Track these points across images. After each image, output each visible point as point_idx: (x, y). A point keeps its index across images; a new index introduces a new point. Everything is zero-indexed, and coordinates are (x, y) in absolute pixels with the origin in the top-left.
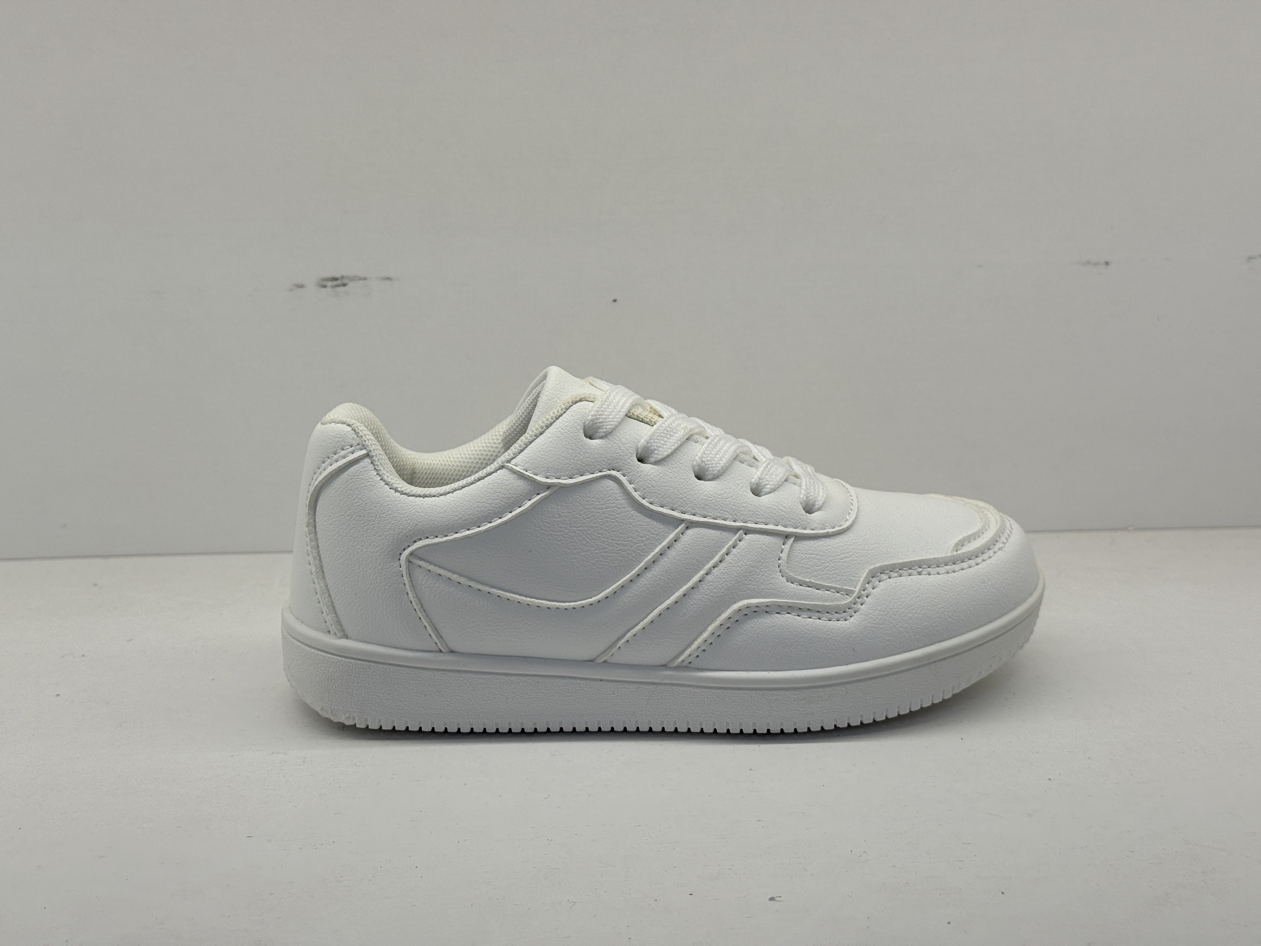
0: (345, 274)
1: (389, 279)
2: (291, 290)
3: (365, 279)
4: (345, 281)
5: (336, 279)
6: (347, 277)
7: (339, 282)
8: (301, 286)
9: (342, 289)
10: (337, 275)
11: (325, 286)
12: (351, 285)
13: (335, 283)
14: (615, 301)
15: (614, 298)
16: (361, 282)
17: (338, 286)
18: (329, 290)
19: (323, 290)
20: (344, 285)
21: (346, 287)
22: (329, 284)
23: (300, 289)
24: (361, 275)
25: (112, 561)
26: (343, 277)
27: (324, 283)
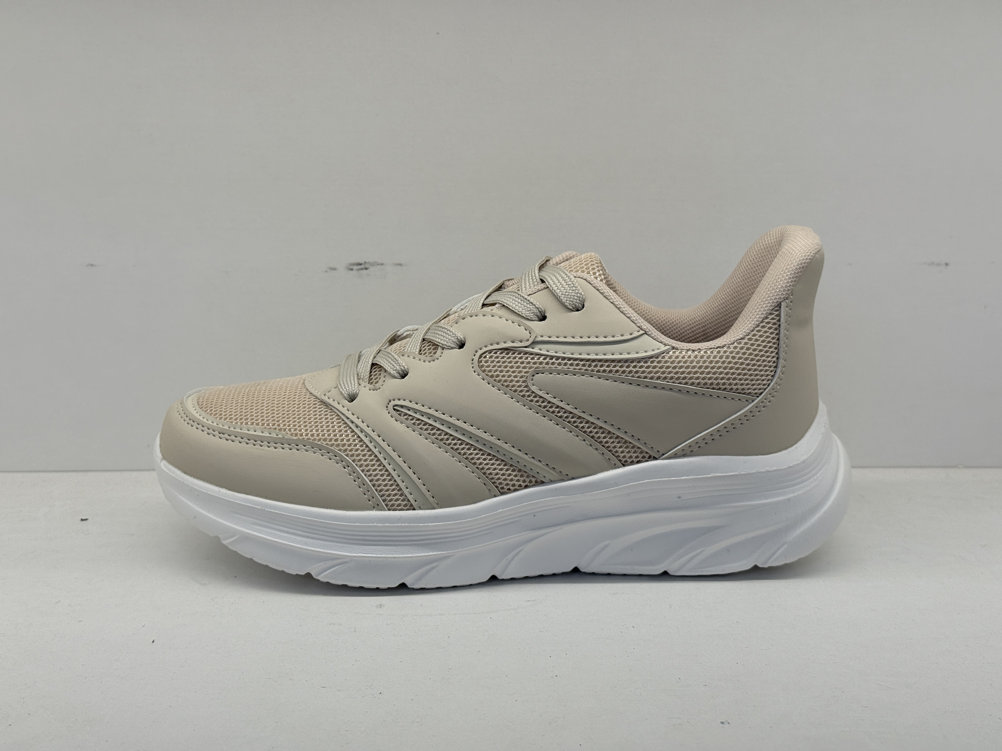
0: (367, 261)
1: (400, 265)
2: (326, 271)
3: (382, 264)
4: (367, 266)
5: (361, 264)
6: (369, 263)
7: (362, 267)
8: (335, 269)
9: (365, 271)
10: (361, 261)
11: (352, 270)
12: (372, 269)
13: (359, 267)
16: (379, 267)
17: (362, 269)
18: (354, 272)
19: (351, 272)
20: (366, 269)
21: (368, 270)
22: (355, 267)
23: (333, 271)
24: (380, 261)
26: (365, 262)
27: (351, 267)
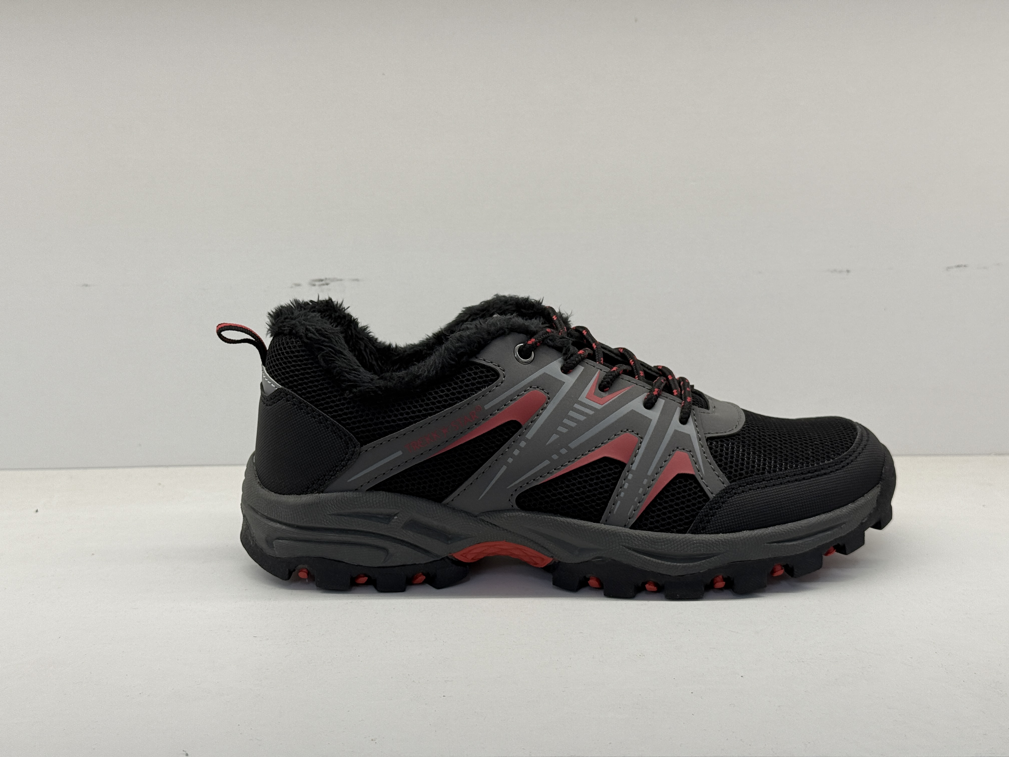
0: (327, 277)
1: (357, 280)
2: (292, 287)
3: (341, 280)
4: (328, 282)
5: (322, 280)
6: (329, 279)
7: (323, 282)
8: (298, 285)
9: (326, 287)
10: (323, 278)
11: (314, 285)
12: (332, 284)
13: (321, 283)
16: (338, 282)
17: (323, 285)
18: (317, 287)
19: (313, 287)
20: (327, 284)
21: (329, 285)
22: (317, 283)
23: (298, 287)
24: (339, 278)
25: (171, 469)
26: (326, 279)
27: (314, 283)
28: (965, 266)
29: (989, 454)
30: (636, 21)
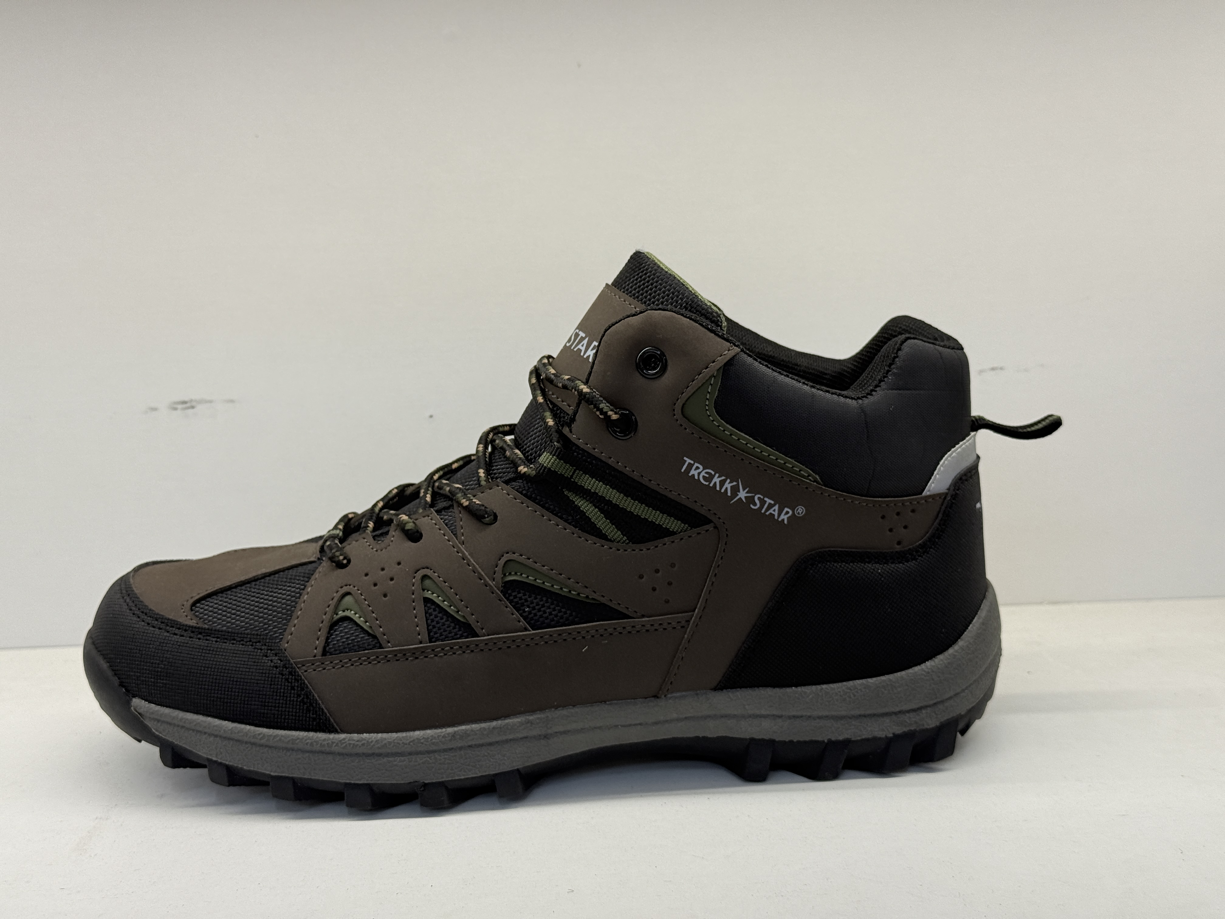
0: (193, 397)
1: (232, 401)
2: (146, 412)
3: (211, 402)
4: (194, 404)
5: (184, 402)
6: (196, 401)
7: (188, 405)
8: (154, 409)
9: (190, 411)
10: (186, 399)
11: (176, 409)
12: (200, 408)
13: (184, 406)
14: (431, 416)
15: (429, 414)
16: (207, 405)
17: (188, 408)
18: (179, 412)
19: (174, 412)
20: (193, 407)
21: (195, 409)
22: (180, 406)
23: (154, 412)
24: (208, 398)
26: (191, 401)
27: (176, 406)
28: (1001, 369)
29: (1041, 603)
30: (579, 66)
